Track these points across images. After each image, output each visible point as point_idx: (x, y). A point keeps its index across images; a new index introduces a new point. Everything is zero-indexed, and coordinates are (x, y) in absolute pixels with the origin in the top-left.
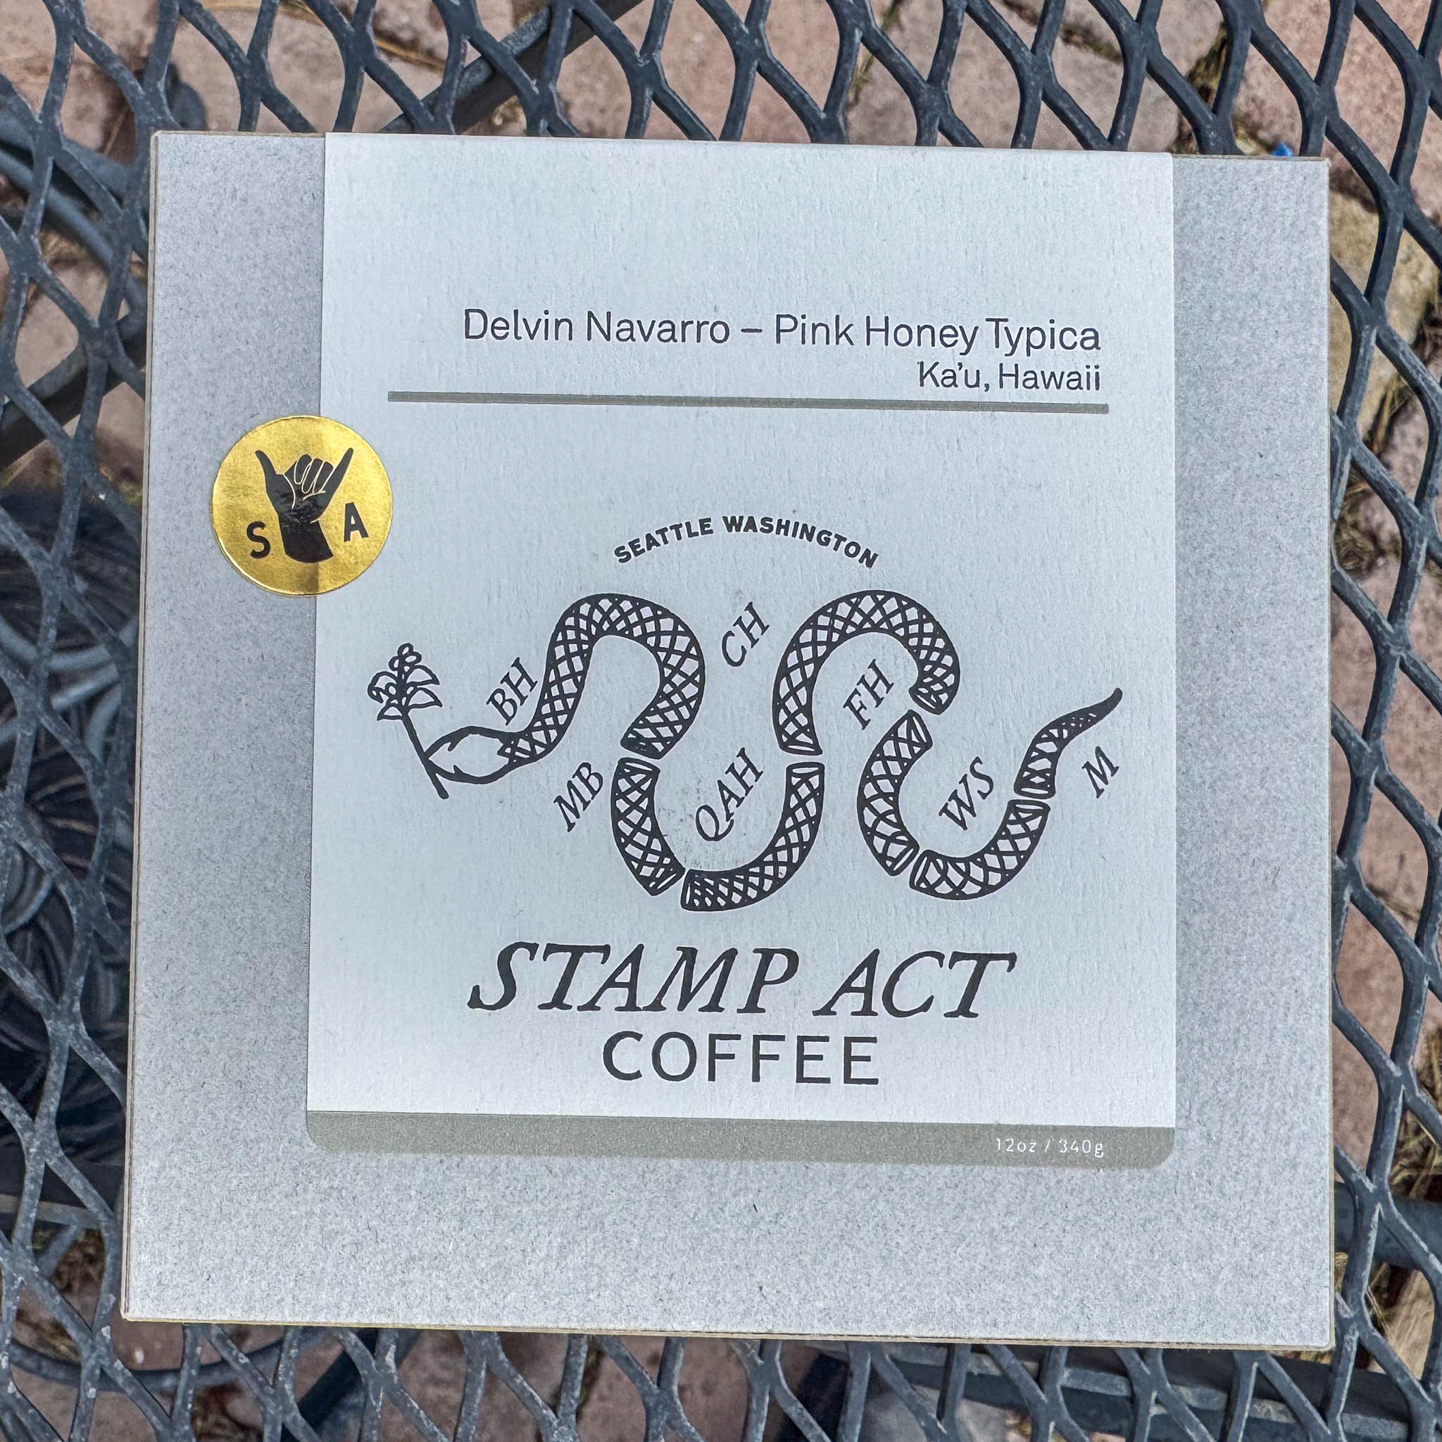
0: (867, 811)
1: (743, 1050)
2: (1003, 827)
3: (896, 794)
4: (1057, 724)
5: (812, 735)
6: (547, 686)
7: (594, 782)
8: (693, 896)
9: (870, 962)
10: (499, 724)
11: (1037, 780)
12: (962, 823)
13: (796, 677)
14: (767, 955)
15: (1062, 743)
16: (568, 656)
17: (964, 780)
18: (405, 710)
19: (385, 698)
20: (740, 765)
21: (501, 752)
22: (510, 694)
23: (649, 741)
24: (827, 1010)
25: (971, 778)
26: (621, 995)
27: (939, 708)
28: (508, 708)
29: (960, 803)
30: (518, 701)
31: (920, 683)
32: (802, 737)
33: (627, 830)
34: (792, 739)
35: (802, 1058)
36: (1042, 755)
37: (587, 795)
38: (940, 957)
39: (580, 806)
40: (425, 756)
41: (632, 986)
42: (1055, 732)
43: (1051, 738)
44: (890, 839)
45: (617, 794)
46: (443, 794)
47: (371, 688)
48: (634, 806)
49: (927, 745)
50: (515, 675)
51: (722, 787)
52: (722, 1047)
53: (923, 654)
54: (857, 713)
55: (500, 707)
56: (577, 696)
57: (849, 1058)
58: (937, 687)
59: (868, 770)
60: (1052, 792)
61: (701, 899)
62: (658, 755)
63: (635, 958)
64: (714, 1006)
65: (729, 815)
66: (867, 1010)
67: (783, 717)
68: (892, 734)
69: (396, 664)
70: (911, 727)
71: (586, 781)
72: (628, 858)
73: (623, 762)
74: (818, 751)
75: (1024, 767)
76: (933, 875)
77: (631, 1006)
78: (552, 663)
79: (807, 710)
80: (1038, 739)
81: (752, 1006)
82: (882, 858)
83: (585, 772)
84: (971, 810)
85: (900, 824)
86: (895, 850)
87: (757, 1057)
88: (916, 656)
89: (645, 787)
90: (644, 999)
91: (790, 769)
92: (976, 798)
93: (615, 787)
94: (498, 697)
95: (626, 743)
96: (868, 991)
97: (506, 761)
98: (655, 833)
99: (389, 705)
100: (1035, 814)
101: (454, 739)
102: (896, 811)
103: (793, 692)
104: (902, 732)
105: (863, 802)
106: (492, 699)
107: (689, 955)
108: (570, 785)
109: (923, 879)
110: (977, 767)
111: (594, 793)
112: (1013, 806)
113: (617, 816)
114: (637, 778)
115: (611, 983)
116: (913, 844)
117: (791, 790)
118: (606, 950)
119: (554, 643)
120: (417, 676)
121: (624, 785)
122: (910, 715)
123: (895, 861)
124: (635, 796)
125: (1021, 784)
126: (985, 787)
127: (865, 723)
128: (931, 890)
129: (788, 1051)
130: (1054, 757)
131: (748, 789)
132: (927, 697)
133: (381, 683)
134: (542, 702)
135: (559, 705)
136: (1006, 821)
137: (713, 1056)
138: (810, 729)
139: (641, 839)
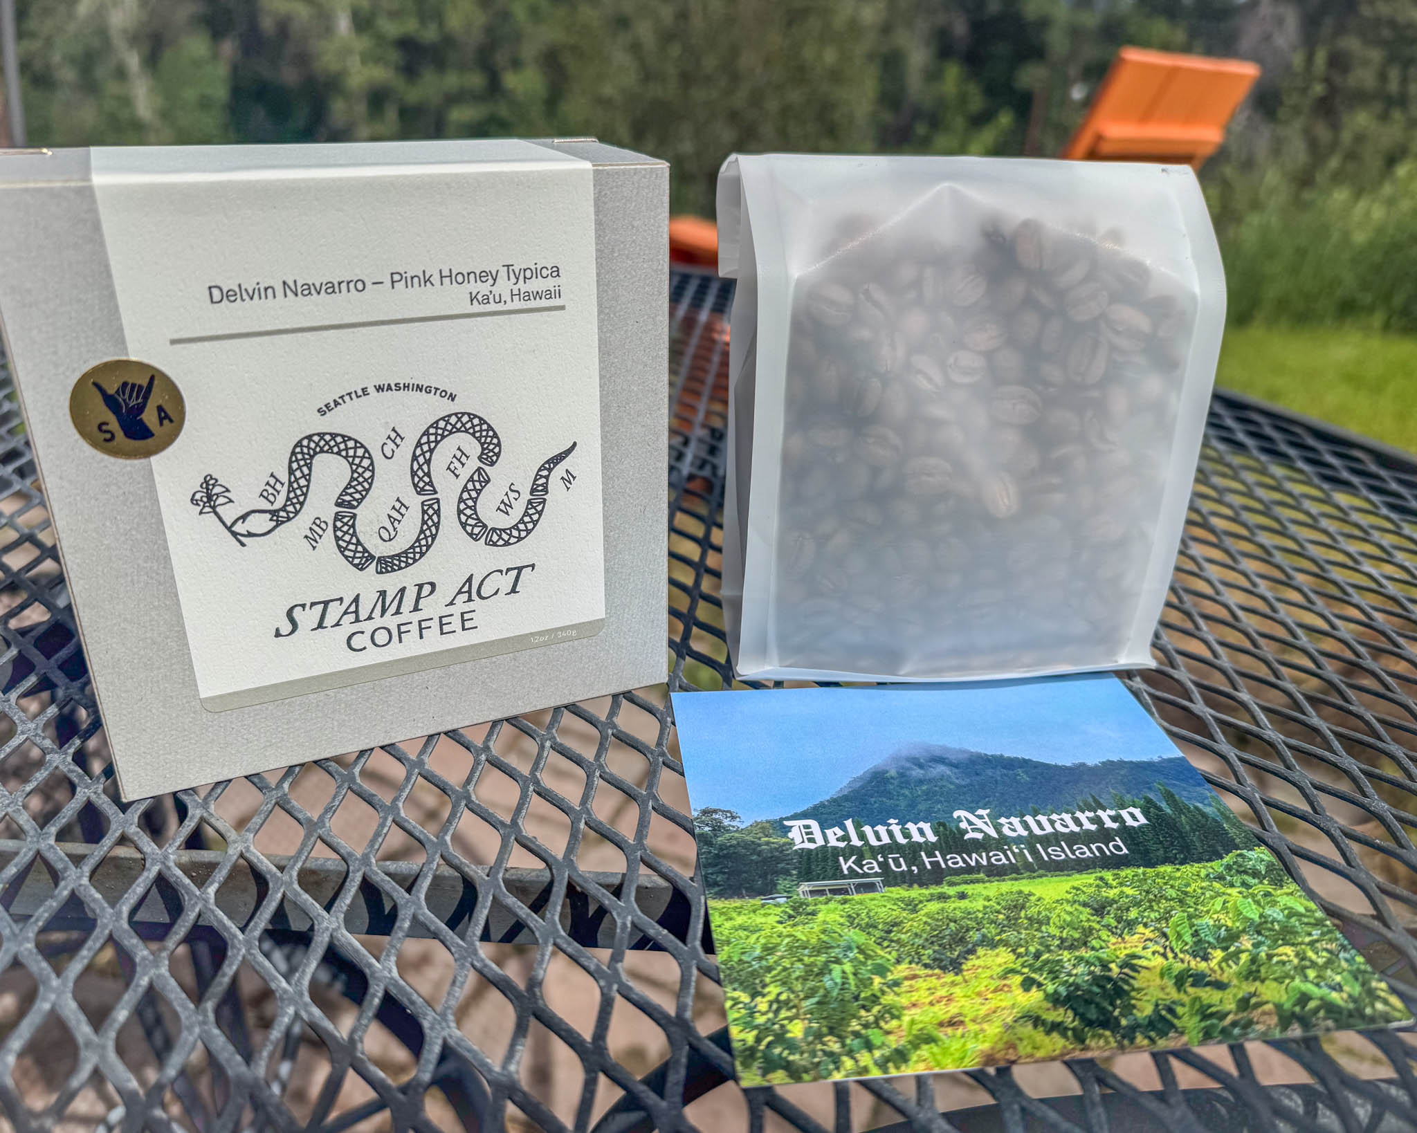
0: (462, 516)
1: (414, 628)
2: (526, 512)
3: (475, 506)
4: (547, 462)
5: (432, 486)
6: (290, 484)
7: (323, 526)
8: (382, 567)
9: (470, 580)
10: (268, 506)
11: (540, 488)
12: (507, 513)
13: (421, 460)
14: (420, 586)
15: (550, 470)
16: (300, 468)
17: (507, 494)
18: (214, 508)
19: (202, 504)
20: (398, 505)
21: (271, 520)
22: (271, 491)
23: (349, 502)
24: (451, 603)
25: (509, 493)
26: (352, 617)
27: (492, 464)
28: (272, 498)
29: (506, 504)
30: (276, 493)
31: (482, 453)
32: (427, 488)
33: (344, 545)
34: (422, 489)
35: (441, 625)
36: (542, 477)
37: (320, 532)
38: (501, 571)
39: (317, 537)
40: (229, 529)
41: (356, 612)
42: (547, 466)
43: (545, 469)
44: (474, 526)
45: (336, 529)
46: (243, 545)
47: (192, 500)
48: (346, 533)
49: (488, 482)
50: (272, 481)
51: (390, 517)
52: (403, 628)
53: (483, 440)
54: (453, 472)
55: (267, 498)
56: (308, 486)
57: (463, 621)
58: (491, 454)
59: (461, 497)
60: (547, 492)
61: (386, 568)
62: (355, 507)
63: (356, 600)
64: (398, 612)
65: (395, 529)
66: (470, 600)
67: (416, 479)
68: (471, 479)
69: (204, 486)
70: (480, 474)
71: (319, 526)
72: (346, 557)
73: (337, 514)
74: (436, 492)
75: (533, 485)
76: (495, 538)
77: (357, 620)
78: (291, 471)
79: (428, 474)
80: (540, 470)
81: (416, 609)
82: (471, 535)
83: (318, 522)
84: (511, 507)
85: (478, 519)
86: (476, 530)
87: (421, 629)
88: (479, 441)
89: (350, 523)
90: (363, 615)
91: (423, 503)
92: (513, 501)
93: (335, 526)
94: (265, 494)
95: (338, 504)
96: (469, 592)
97: (275, 523)
98: (359, 543)
99: (204, 507)
100: (540, 503)
101: (244, 517)
102: (476, 513)
103: (420, 467)
104: (476, 477)
105: (460, 512)
106: (261, 495)
107: (383, 594)
108: (311, 529)
109: (491, 540)
110: (512, 487)
111: (324, 530)
112: (530, 502)
113: (337, 539)
114: (345, 520)
115: (346, 613)
116: (485, 526)
117: (424, 512)
118: (341, 599)
119: (291, 462)
120: (217, 490)
121: (339, 524)
122: (479, 469)
123: (477, 535)
124: (345, 529)
125: (533, 491)
126: (516, 495)
127: (457, 476)
128: (495, 544)
129: (435, 624)
130: (547, 477)
131: (403, 515)
132: (486, 459)
133: (198, 496)
134: (289, 492)
135: (299, 492)
136: (527, 508)
137: (400, 633)
138: (431, 483)
139: (352, 547)
